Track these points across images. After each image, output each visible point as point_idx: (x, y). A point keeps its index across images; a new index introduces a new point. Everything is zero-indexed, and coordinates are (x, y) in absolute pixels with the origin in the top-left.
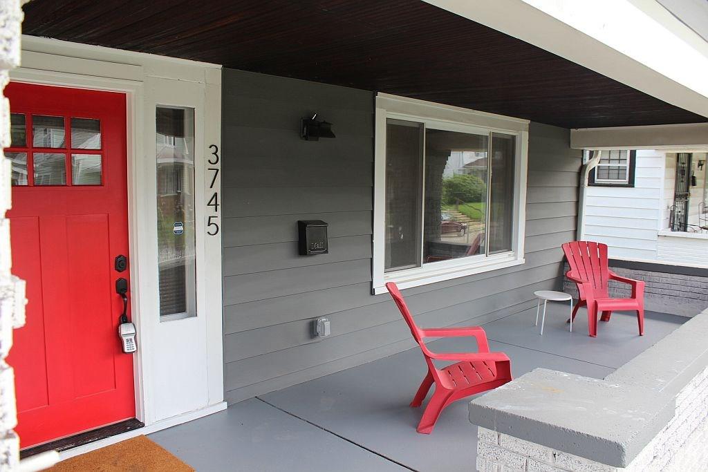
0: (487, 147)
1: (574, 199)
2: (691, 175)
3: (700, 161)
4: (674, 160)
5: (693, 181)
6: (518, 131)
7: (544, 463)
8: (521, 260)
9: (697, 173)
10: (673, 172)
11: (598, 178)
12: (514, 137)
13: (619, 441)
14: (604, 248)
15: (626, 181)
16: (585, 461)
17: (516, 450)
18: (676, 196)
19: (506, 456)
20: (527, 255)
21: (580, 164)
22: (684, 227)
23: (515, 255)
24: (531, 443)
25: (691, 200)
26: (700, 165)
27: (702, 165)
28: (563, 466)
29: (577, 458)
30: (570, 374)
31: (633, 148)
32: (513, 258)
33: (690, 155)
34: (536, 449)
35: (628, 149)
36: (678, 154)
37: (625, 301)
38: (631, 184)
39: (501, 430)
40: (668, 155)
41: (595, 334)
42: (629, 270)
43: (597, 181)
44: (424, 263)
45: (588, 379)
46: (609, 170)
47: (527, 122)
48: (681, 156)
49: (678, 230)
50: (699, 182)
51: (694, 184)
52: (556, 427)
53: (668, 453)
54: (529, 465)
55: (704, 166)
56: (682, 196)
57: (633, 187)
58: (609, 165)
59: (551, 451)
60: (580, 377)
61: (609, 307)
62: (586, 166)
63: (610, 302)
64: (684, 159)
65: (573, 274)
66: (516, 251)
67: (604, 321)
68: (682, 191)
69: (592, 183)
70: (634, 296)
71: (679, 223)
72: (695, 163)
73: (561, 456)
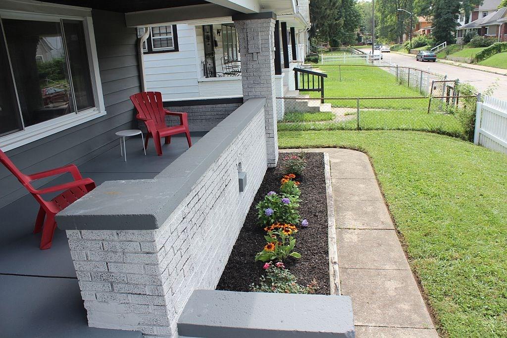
0: (60, 32)
1: (135, 64)
2: (214, 39)
3: (218, 30)
4: (201, 30)
5: (215, 44)
6: (84, 17)
7: (113, 241)
8: (103, 112)
9: (218, 38)
10: (201, 38)
11: (154, 48)
12: (81, 22)
13: (152, 213)
14: (159, 95)
15: (173, 48)
16: (136, 232)
17: (94, 238)
18: (206, 55)
19: (88, 244)
20: (107, 108)
21: (136, 38)
22: (214, 74)
23: (99, 110)
24: (102, 231)
25: (216, 56)
26: (218, 32)
27: (219, 33)
28: (125, 239)
29: (131, 231)
30: (126, 181)
31: (174, 23)
32: (98, 112)
33: (211, 26)
34: (105, 234)
35: (171, 24)
36: (203, 26)
37: (177, 127)
38: (176, 49)
39: (81, 228)
40: (196, 27)
41: (161, 153)
42: (178, 107)
43: (154, 49)
44: (25, 127)
45: (138, 180)
46: (161, 41)
47: (89, 10)
48: (206, 27)
49: (211, 76)
50: (220, 44)
51: (216, 45)
52: (113, 216)
53: (202, 215)
54: (104, 245)
55: (221, 33)
56: (209, 54)
57: (178, 51)
58: (160, 37)
59: (114, 232)
60: (133, 181)
61: (168, 134)
62: (140, 39)
63: (167, 130)
64: (208, 29)
65: (141, 116)
66: (98, 106)
67: (167, 143)
68: (209, 51)
69: (150, 51)
70: (182, 124)
71: (210, 72)
72: (215, 31)
73: (122, 233)
